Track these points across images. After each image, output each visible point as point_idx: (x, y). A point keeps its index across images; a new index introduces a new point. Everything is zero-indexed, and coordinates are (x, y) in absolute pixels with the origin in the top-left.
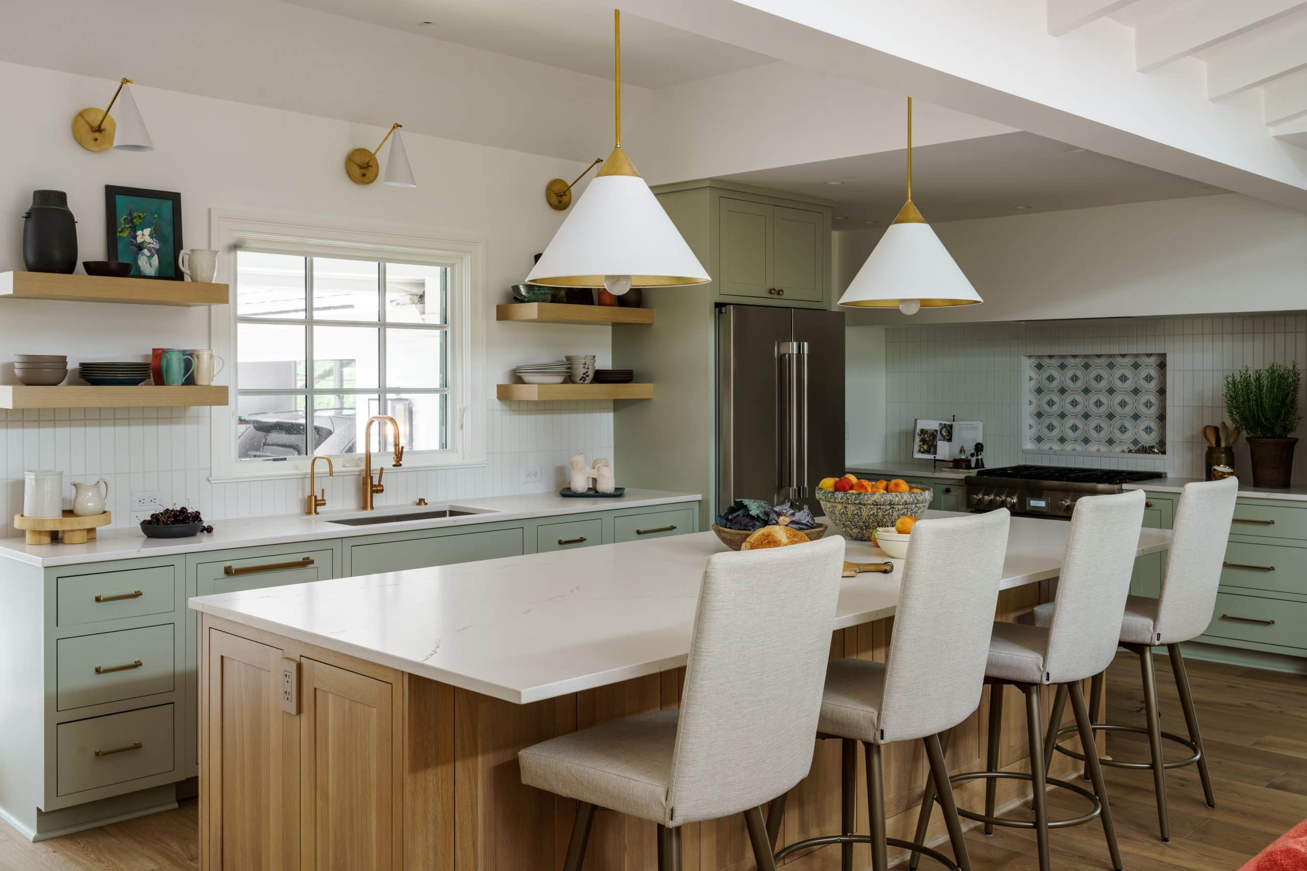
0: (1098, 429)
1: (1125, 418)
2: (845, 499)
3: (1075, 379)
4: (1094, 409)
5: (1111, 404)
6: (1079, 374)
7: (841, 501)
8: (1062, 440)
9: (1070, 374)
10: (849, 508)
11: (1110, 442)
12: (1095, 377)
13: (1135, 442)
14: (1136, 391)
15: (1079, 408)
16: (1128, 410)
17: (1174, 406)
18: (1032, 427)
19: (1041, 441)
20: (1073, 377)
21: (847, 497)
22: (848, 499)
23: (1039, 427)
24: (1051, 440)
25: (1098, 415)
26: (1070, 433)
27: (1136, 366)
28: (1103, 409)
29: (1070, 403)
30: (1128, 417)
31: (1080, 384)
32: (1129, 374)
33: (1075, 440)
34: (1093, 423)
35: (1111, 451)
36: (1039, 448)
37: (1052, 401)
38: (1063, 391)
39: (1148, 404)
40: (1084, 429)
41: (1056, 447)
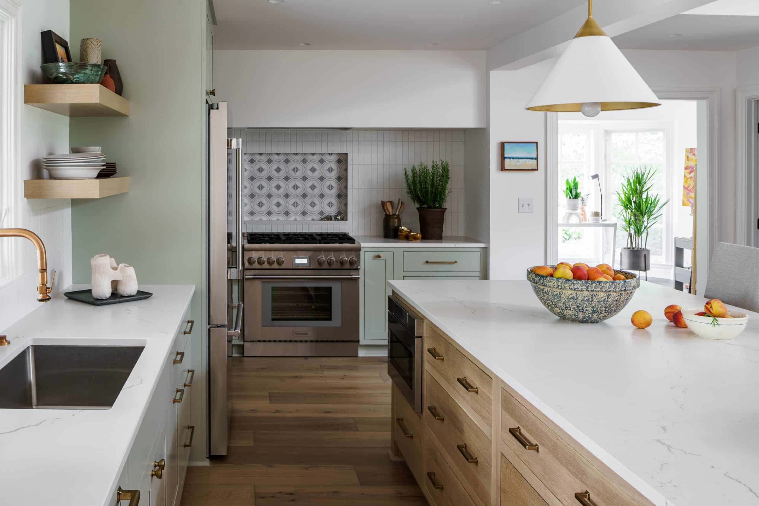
0: (295, 204)
1: (314, 197)
2: (613, 287)
3: (278, 170)
4: (292, 191)
5: (304, 187)
6: (281, 167)
7: (609, 290)
8: (269, 213)
9: (275, 167)
10: (612, 296)
11: (304, 213)
12: (293, 169)
13: (321, 213)
14: (322, 179)
15: (281, 191)
16: (317, 191)
17: (353, 188)
18: (247, 205)
19: (253, 215)
20: (277, 169)
21: (615, 285)
22: (615, 287)
23: (252, 205)
24: (260, 213)
25: (295, 195)
26: (275, 208)
27: (322, 161)
28: (299, 191)
29: (275, 187)
30: (317, 196)
31: (282, 174)
32: (316, 166)
33: (279, 213)
34: (292, 201)
35: (304, 220)
36: (252, 220)
37: (262, 186)
38: (270, 179)
39: (330, 187)
40: (285, 205)
41: (265, 218)
